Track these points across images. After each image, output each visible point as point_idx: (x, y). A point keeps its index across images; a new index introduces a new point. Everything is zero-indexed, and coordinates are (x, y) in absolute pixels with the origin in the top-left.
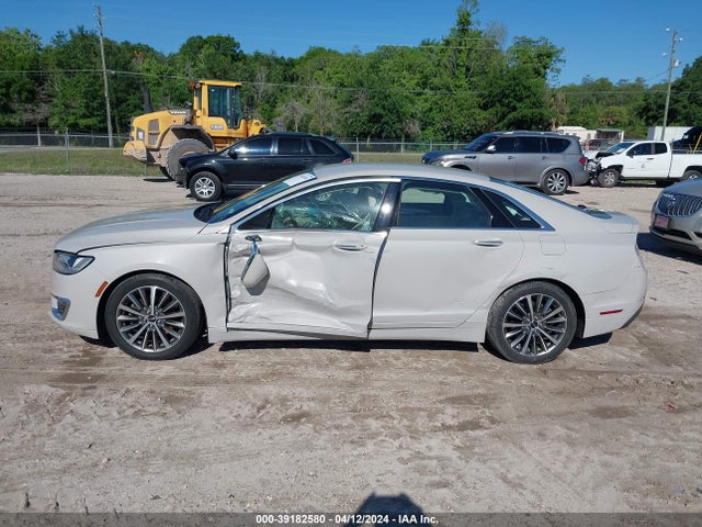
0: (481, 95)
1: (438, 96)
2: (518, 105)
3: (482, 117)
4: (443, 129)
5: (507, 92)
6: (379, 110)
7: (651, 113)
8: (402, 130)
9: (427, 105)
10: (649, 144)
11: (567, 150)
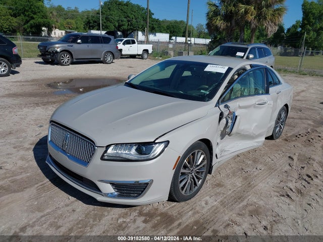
2: (35, 16)
3: (15, 21)
5: (26, 8)
7: (91, 25)
10: (129, 40)
11: (110, 43)
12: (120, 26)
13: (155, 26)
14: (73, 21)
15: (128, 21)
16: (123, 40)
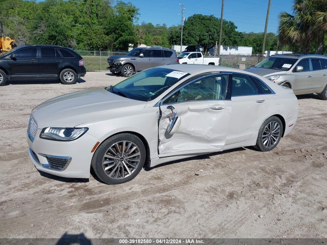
0: (105, 28)
1: (84, 28)
2: (123, 34)
3: (107, 39)
4: (88, 44)
5: (117, 27)
6: (54, 33)
8: (67, 44)
9: (79, 32)
10: (195, 54)
11: (172, 56)
12: (200, 41)
13: (237, 40)
14: (160, 37)
15: (210, 35)
16: (189, 54)
